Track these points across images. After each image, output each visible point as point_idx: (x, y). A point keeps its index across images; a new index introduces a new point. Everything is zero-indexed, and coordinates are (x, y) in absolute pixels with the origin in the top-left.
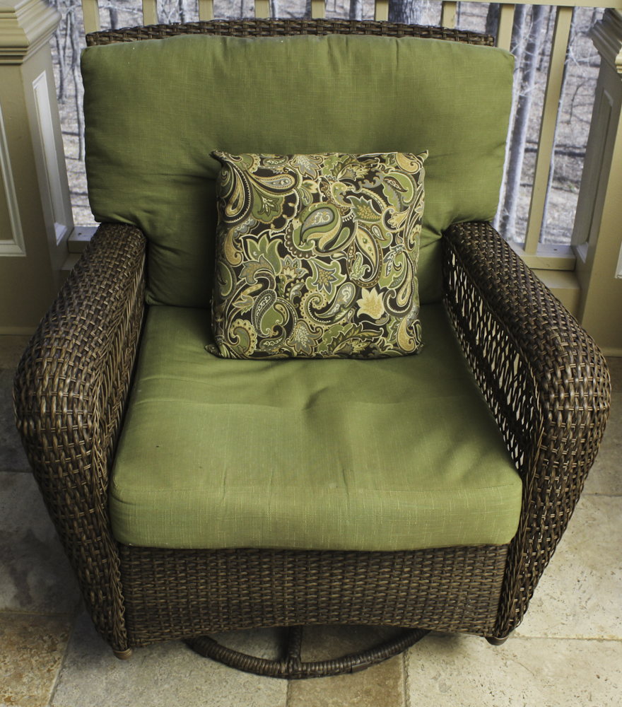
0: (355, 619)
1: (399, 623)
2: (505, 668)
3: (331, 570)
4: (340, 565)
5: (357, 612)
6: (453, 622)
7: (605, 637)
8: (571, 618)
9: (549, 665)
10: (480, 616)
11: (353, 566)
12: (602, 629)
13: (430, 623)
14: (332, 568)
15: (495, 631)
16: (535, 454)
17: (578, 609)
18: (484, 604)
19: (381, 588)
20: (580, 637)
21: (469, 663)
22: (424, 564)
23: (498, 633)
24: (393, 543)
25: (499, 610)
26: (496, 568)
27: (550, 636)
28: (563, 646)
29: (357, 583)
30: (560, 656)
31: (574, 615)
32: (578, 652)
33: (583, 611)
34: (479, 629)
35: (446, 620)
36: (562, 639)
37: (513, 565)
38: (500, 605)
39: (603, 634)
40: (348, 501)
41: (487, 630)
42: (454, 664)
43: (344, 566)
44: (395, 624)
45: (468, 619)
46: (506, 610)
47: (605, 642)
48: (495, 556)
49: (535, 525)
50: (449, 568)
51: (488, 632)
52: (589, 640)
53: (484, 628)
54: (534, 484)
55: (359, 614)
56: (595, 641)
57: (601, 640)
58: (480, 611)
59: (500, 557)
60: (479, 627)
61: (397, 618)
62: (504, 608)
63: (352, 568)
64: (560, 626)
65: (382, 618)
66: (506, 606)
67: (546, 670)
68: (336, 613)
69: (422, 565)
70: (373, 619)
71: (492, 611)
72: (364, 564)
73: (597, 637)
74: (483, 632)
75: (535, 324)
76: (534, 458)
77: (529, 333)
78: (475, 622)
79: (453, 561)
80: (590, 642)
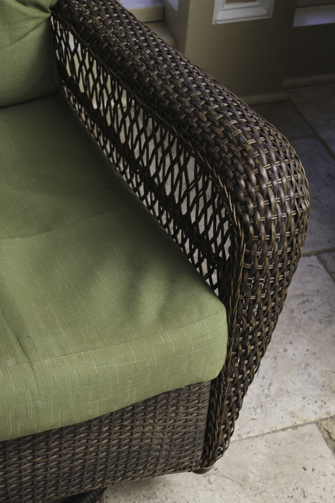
0: (52, 495)
1: (101, 485)
2: (210, 486)
3: (19, 453)
4: (28, 445)
5: (54, 488)
6: (159, 467)
7: (298, 423)
8: (259, 410)
9: (253, 469)
10: (187, 453)
11: (44, 442)
12: (293, 414)
13: (134, 475)
14: (20, 451)
15: (203, 462)
16: (238, 275)
17: (263, 399)
18: (190, 440)
19: (78, 456)
20: (274, 429)
21: (172, 491)
22: (124, 418)
23: (206, 463)
24: (94, 410)
25: (206, 440)
26: (201, 401)
27: (244, 437)
28: (260, 444)
29: (51, 458)
30: (261, 456)
31: (261, 406)
32: (276, 447)
33: (268, 399)
34: (186, 466)
35: (152, 466)
36: (257, 436)
37: (219, 393)
38: (206, 435)
39: (295, 420)
40: (35, 377)
41: (195, 464)
42: (157, 497)
43: (34, 445)
44: (97, 487)
45: (174, 459)
46: (213, 439)
47: (299, 428)
48: (199, 389)
49: (240, 348)
50: (151, 415)
51: (196, 466)
52: (283, 430)
53: (192, 463)
54: (239, 306)
55: (56, 489)
56: (290, 430)
57: (295, 427)
58: (187, 447)
59: (205, 389)
60: (186, 464)
61: (99, 480)
62: (211, 438)
63: (43, 444)
64: (251, 422)
65: (81, 485)
66: (213, 436)
67: (252, 476)
68: (29, 496)
69: (122, 420)
70: (72, 489)
71: (199, 444)
72: (57, 436)
73: (290, 425)
74: (191, 467)
75: (209, 120)
76: (237, 279)
77: (204, 132)
78: (182, 461)
79: (156, 407)
80: (285, 433)
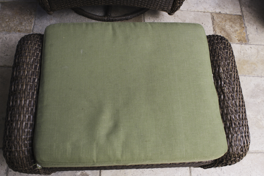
0: (125, 4)
1: (140, 6)
2: (174, 20)
6: (158, 7)
7: (206, 11)
8: (196, 5)
9: (188, 19)
10: (167, 6)
12: (205, 9)
13: (150, 7)
15: (171, 11)
17: (198, 2)
18: (168, 2)
20: (198, 11)
21: (164, 18)
23: (172, 12)
25: (173, 4)
27: (189, 10)
28: (193, 14)
30: (192, 17)
31: (197, 4)
32: (197, 15)
33: (200, 3)
34: (166, 10)
35: (155, 6)
36: (193, 11)
38: (173, 3)
39: (205, 10)
41: (168, 10)
45: (162, 6)
46: (175, 5)
47: (205, 13)
51: (168, 11)
52: (201, 12)
53: (167, 10)
55: (127, 2)
56: (202, 12)
57: (204, 12)
58: (167, 4)
60: (166, 9)
61: (139, 4)
62: (174, 4)
64: (192, 7)
65: (134, 4)
66: (175, 3)
67: (187, 21)
68: (119, 2)
70: (131, 4)
71: (171, 4)
73: (203, 11)
74: (167, 11)
78: (165, 8)
80: (201, 13)
